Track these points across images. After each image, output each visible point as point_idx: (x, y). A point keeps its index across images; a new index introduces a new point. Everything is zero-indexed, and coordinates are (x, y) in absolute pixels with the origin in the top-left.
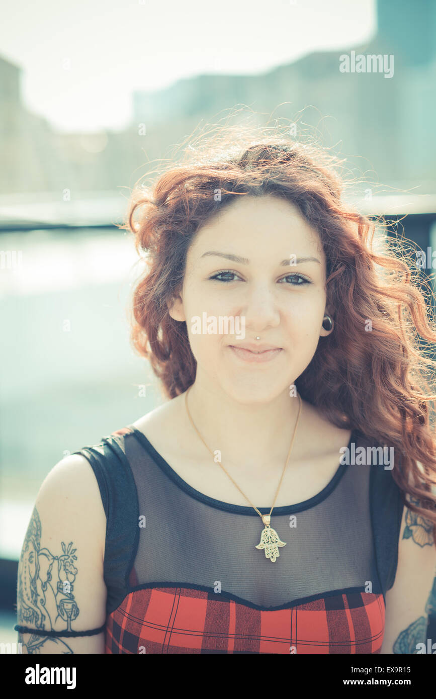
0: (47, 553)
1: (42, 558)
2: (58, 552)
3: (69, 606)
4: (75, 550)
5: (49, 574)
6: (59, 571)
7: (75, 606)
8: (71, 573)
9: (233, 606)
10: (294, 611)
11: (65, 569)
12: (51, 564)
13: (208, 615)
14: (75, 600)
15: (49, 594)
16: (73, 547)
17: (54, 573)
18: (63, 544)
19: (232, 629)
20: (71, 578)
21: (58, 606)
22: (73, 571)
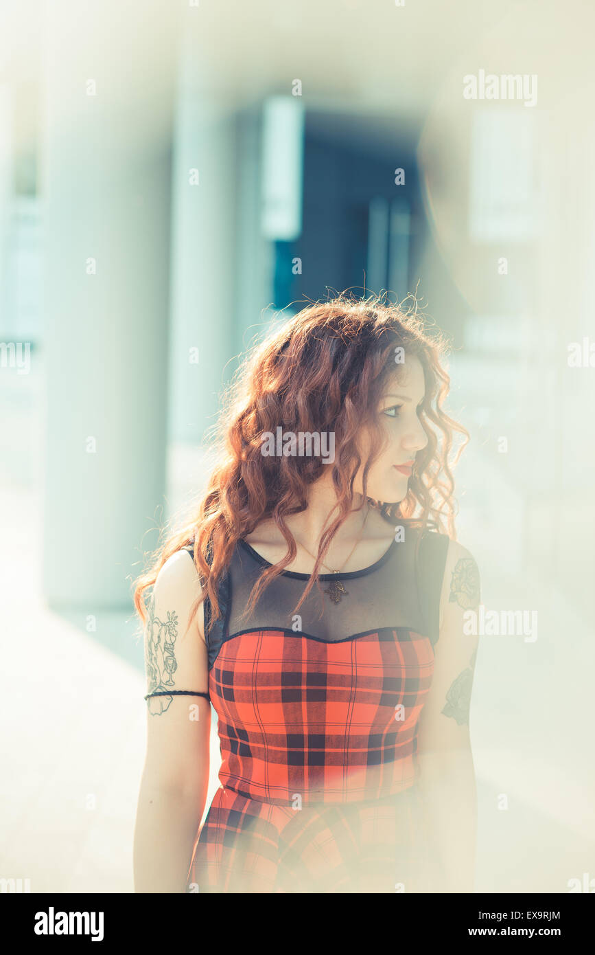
0: (157, 621)
1: (155, 625)
2: (164, 619)
3: (171, 662)
4: (177, 617)
5: (159, 637)
6: (166, 634)
7: (175, 662)
8: (173, 635)
9: (304, 640)
10: (354, 643)
11: (170, 633)
12: (161, 630)
13: (285, 648)
14: (175, 656)
15: (159, 652)
16: (175, 615)
17: (162, 637)
18: (168, 613)
19: (305, 657)
20: (173, 639)
21: (165, 662)
22: (175, 633)
